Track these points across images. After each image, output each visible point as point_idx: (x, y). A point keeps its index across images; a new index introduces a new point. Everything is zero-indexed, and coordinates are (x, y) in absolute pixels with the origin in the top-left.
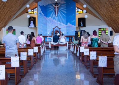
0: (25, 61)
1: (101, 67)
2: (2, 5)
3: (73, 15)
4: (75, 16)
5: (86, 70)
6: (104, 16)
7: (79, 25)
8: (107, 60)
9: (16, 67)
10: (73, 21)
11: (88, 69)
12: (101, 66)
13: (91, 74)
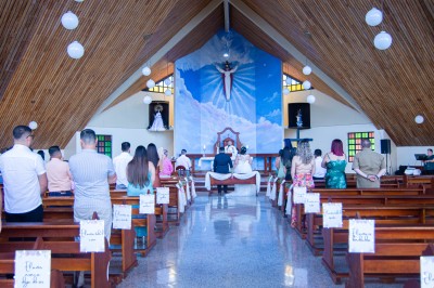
0: (126, 230)
1: (358, 254)
2: (76, 70)
3: (275, 94)
4: (280, 99)
5: (313, 258)
6: (363, 98)
7: (292, 124)
8: (376, 231)
9: (96, 253)
10: (276, 112)
11: (316, 255)
12: (357, 251)
13: (325, 272)
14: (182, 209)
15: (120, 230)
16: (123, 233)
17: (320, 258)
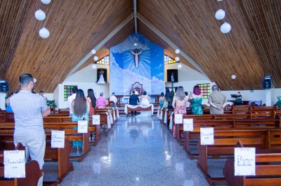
3: (160, 65)
4: (163, 67)
12: (241, 174)
14: (109, 126)
15: (57, 149)
16: (59, 150)
17: (196, 161)
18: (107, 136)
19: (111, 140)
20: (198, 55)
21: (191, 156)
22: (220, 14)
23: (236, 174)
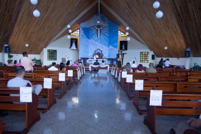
3: (115, 38)
4: (117, 39)
5: (129, 101)
6: (147, 40)
7: (121, 48)
8: (163, 96)
9: (28, 103)
10: (115, 44)
11: (130, 99)
14: (79, 78)
16: (48, 90)
17: (133, 101)
18: (77, 84)
19: (80, 87)
20: (142, 31)
21: (130, 98)
22: (157, 5)
23: (150, 105)
